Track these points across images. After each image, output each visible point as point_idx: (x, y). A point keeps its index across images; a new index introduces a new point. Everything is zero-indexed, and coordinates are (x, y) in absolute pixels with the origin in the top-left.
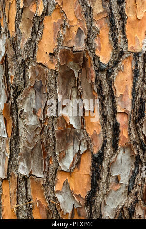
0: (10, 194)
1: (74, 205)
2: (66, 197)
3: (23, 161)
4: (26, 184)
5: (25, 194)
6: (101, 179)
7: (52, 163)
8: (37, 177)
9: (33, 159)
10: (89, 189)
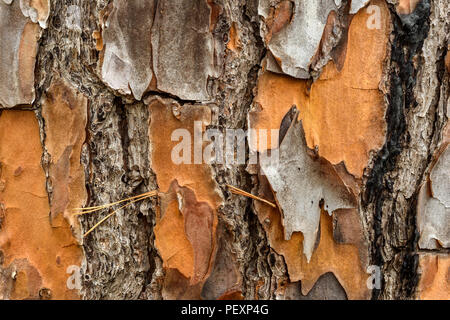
0: (46, 166)
1: (322, 203)
2: (292, 175)
3: (116, 39)
4: (123, 127)
5: (119, 165)
6: (415, 105)
7: (239, 49)
8: (182, 102)
9: (160, 30)
10: (377, 141)
